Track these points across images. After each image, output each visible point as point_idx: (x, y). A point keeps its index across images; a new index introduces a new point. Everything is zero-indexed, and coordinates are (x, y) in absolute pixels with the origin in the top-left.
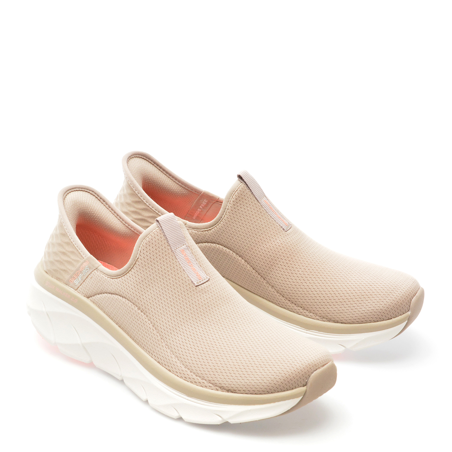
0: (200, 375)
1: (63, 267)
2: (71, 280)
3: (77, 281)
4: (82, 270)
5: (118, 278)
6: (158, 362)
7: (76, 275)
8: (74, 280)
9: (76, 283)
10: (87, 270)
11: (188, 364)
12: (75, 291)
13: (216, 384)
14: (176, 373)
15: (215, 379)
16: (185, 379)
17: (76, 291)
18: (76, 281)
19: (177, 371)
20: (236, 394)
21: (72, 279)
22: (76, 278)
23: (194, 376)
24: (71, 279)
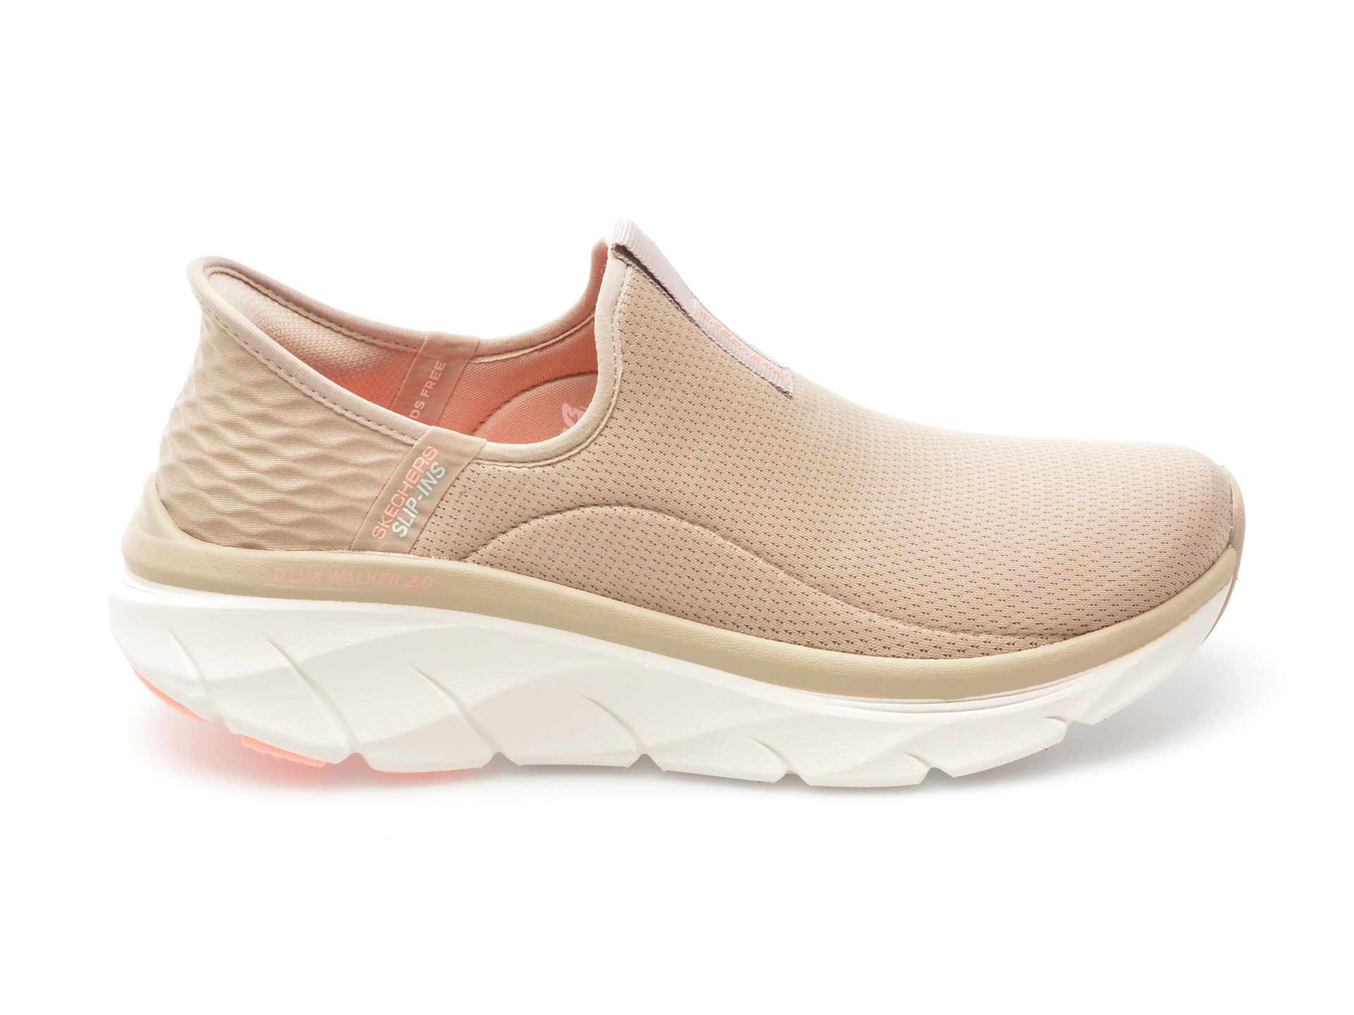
0: (967, 625)
1: (330, 503)
2: (379, 529)
3: (401, 524)
4: (412, 484)
5: (576, 454)
6: (806, 646)
7: (392, 506)
8: (387, 526)
9: (403, 530)
10: (434, 475)
11: (911, 610)
12: (407, 555)
13: (1027, 631)
14: (886, 652)
15: (1017, 617)
16: (924, 653)
17: (411, 556)
18: (397, 527)
19: (887, 642)
20: (1089, 633)
21: (381, 527)
22: (396, 517)
23: (949, 636)
24: (378, 527)
